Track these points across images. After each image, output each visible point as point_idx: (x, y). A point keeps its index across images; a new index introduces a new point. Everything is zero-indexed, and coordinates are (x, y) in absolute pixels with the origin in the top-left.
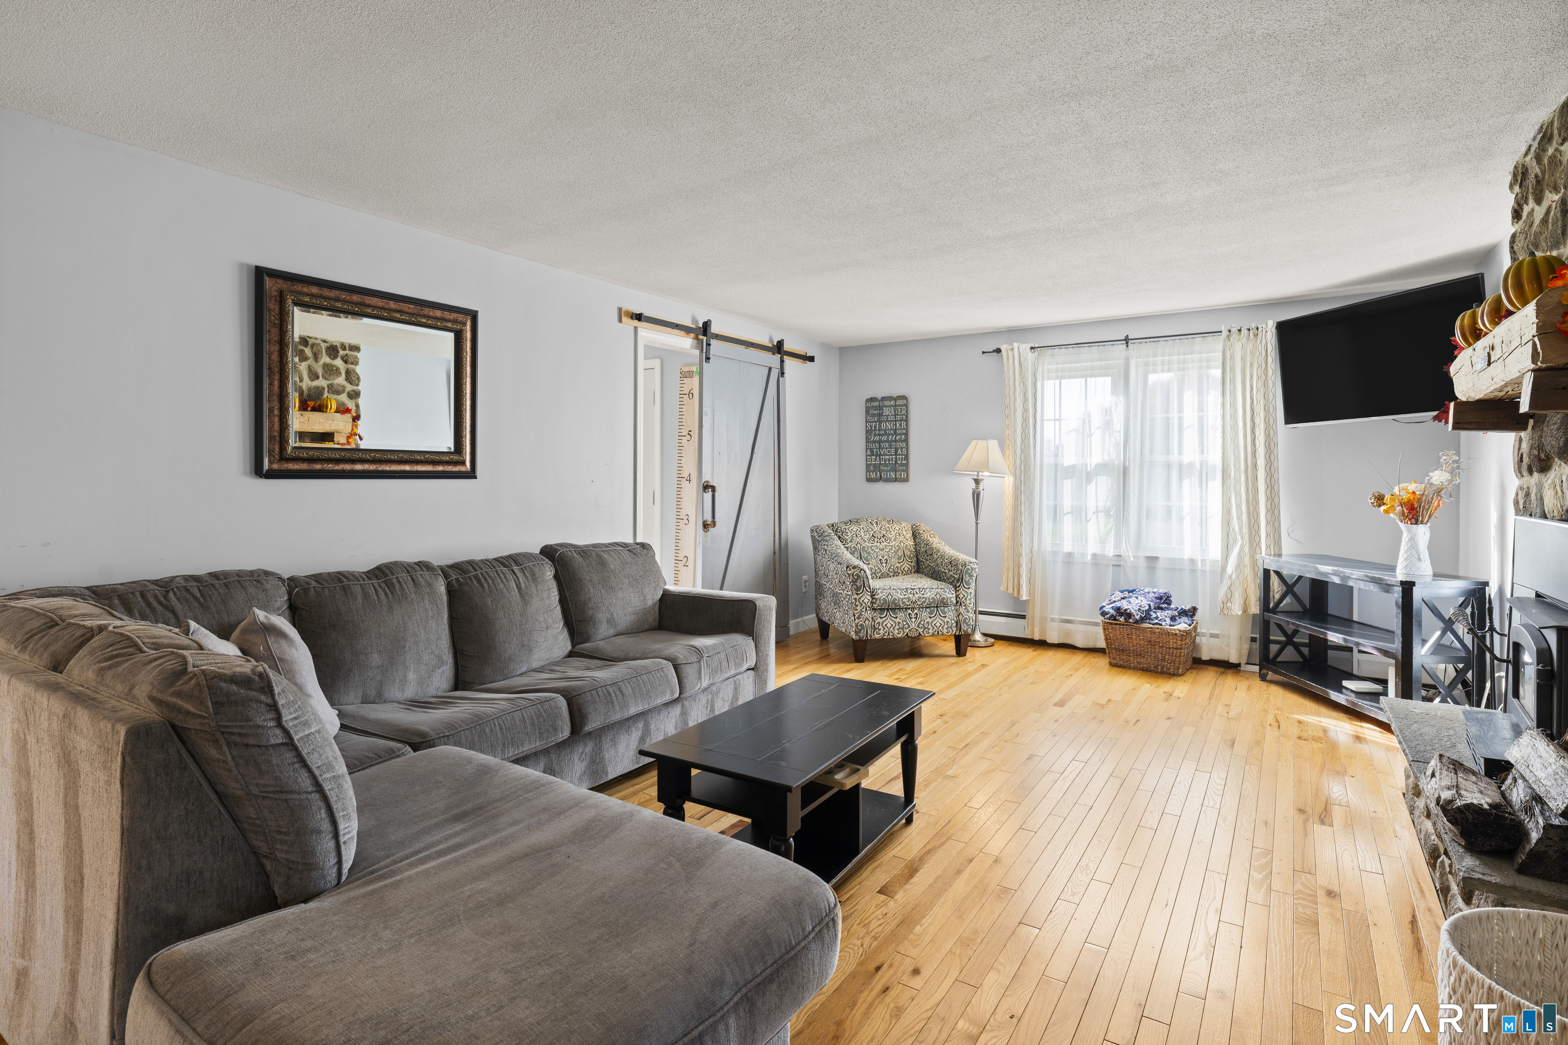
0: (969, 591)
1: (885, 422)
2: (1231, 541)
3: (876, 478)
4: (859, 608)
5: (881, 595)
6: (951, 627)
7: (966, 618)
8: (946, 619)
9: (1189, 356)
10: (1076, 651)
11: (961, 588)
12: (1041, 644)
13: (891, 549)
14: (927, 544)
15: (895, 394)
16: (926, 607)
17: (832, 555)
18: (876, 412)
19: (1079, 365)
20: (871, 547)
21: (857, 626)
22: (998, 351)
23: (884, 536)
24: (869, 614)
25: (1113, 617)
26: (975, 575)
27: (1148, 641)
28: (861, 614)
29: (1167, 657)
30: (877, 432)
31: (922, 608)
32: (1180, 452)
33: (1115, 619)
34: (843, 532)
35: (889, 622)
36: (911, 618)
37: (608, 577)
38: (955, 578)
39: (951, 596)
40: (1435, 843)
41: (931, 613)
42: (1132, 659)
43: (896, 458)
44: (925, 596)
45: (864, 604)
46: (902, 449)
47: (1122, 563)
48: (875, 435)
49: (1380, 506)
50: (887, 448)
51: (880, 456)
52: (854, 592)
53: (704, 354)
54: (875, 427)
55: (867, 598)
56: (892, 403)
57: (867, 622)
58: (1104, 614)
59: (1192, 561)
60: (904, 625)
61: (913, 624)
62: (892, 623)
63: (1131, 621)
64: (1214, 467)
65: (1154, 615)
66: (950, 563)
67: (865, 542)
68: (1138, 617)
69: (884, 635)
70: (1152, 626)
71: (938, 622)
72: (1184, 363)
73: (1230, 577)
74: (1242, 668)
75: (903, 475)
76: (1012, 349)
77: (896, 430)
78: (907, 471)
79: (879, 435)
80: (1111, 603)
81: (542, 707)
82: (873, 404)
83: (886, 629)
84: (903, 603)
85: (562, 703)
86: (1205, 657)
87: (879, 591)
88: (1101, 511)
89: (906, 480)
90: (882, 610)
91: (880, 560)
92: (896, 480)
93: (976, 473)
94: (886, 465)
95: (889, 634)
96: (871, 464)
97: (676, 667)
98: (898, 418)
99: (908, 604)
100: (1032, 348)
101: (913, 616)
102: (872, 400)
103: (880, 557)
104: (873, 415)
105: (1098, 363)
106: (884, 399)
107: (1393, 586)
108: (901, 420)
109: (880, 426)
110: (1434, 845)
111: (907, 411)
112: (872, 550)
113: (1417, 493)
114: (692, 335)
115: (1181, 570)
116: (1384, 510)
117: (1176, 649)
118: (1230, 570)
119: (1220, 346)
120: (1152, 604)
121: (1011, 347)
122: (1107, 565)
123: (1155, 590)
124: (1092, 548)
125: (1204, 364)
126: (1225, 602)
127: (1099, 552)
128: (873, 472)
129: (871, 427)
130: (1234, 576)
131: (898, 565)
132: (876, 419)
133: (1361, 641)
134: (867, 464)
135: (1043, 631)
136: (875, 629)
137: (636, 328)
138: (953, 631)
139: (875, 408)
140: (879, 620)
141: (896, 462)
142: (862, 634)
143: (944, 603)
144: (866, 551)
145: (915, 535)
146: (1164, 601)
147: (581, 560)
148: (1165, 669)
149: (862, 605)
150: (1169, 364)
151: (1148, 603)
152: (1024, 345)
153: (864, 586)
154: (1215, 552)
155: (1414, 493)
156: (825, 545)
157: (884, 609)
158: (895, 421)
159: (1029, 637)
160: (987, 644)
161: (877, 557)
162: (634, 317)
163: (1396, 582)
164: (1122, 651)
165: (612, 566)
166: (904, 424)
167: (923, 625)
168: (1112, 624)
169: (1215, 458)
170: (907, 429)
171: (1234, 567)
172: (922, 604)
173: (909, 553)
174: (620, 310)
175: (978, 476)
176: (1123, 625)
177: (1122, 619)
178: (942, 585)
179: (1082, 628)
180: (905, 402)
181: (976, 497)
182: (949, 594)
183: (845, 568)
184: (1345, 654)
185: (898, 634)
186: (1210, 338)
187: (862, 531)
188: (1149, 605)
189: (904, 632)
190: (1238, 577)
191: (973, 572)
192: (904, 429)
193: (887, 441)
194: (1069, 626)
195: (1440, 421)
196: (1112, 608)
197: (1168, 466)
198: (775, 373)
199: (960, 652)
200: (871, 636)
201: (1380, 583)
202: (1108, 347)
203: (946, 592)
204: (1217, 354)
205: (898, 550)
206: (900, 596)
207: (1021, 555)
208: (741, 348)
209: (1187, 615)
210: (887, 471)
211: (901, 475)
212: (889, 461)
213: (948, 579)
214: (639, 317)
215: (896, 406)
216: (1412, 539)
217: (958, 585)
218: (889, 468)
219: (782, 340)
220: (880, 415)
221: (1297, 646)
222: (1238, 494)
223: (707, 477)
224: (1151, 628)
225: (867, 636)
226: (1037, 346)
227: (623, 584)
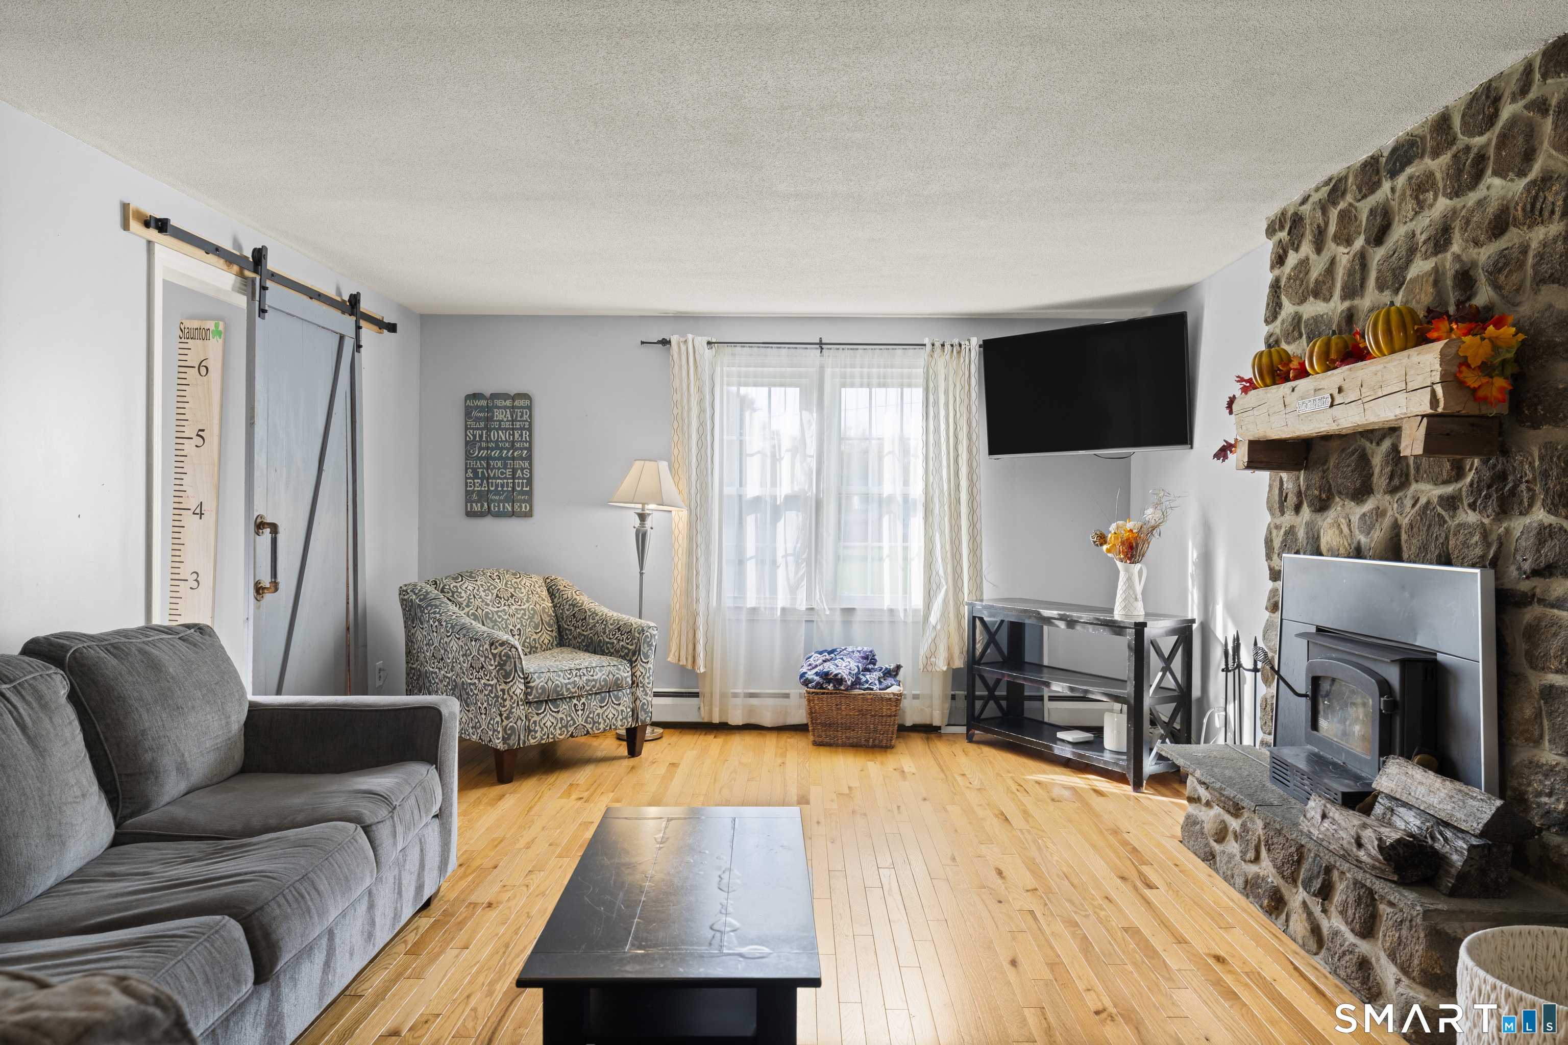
0: (647, 666)
1: (497, 429)
2: (934, 587)
3: (481, 512)
4: (508, 703)
5: (538, 681)
6: (626, 718)
7: (644, 704)
8: (621, 708)
9: (889, 370)
10: (763, 732)
11: (639, 663)
12: (722, 728)
13: (524, 614)
14: (574, 606)
15: (513, 391)
16: (596, 694)
17: (452, 627)
18: (482, 415)
19: (765, 369)
20: (497, 612)
21: (505, 730)
22: (665, 342)
23: (512, 596)
24: (521, 711)
25: (819, 686)
26: (654, 644)
27: (859, 711)
28: (511, 712)
29: (880, 727)
30: (484, 445)
31: (591, 695)
32: (880, 481)
33: (822, 688)
34: (453, 593)
35: (548, 720)
36: (577, 711)
37: (169, 689)
38: (629, 650)
39: (626, 674)
40: (1275, 884)
41: (602, 701)
42: (839, 734)
43: (514, 483)
44: (595, 677)
45: (515, 697)
46: (522, 469)
47: (815, 618)
48: (480, 449)
49: (1101, 545)
50: (499, 468)
51: (488, 479)
52: (502, 680)
53: (257, 303)
54: (481, 436)
55: (519, 688)
56: (508, 403)
57: (519, 722)
58: (806, 683)
59: (891, 611)
60: (568, 722)
61: (580, 719)
62: (553, 720)
63: (842, 688)
64: (915, 501)
65: (864, 679)
66: (619, 629)
67: (488, 605)
68: (849, 683)
69: (542, 739)
70: (863, 692)
71: (611, 712)
72: (884, 378)
73: (935, 627)
74: (942, 731)
75: (525, 507)
76: (686, 341)
77: (513, 442)
78: (530, 501)
79: (487, 448)
80: (813, 668)
81: (212, 945)
82: (477, 403)
83: (545, 729)
84: (568, 690)
85: (236, 930)
86: (909, 723)
87: (535, 676)
88: (790, 555)
89: (529, 514)
90: (539, 702)
91: (511, 630)
92: (513, 514)
93: (640, 506)
94: (497, 493)
95: (548, 737)
96: (473, 491)
97: (367, 829)
98: (518, 425)
99: (573, 690)
100: (709, 343)
101: (580, 707)
102: (475, 396)
103: (511, 627)
104: (478, 419)
105: (788, 369)
106: (494, 396)
107: (1126, 628)
108: (522, 429)
109: (488, 435)
110: (1275, 887)
111: (530, 417)
112: (500, 617)
113: (1135, 531)
114: (235, 268)
115: (881, 622)
116: (1107, 549)
117: (890, 716)
118: (933, 619)
119: (922, 362)
120: (860, 665)
121: (684, 339)
122: (799, 621)
123: (859, 649)
124: (782, 601)
125: (905, 381)
126: (928, 657)
127: (788, 606)
128: (476, 502)
129: (474, 436)
130: (939, 627)
131: (535, 636)
132: (482, 425)
133: (1091, 689)
134: (467, 491)
135: (723, 711)
136: (530, 731)
137: (150, 243)
138: (628, 723)
139: (481, 409)
140: (536, 718)
141: (513, 488)
142: (513, 741)
143: (618, 686)
144: (491, 619)
145: (552, 591)
146: (869, 659)
147: (114, 662)
148: (877, 742)
149: (512, 698)
150: (869, 378)
151: (856, 664)
152: (700, 338)
153: (516, 671)
154: (917, 600)
155: (1131, 531)
156: (435, 613)
157: (542, 701)
158: (513, 429)
159: (706, 720)
160: (655, 736)
161: (507, 626)
162: (153, 223)
163: (1130, 623)
164: (829, 725)
165: (171, 670)
166: (525, 434)
167: (592, 718)
168: (817, 693)
169: (917, 490)
170: (530, 442)
171: (938, 617)
172: (591, 690)
173: (547, 619)
174: (125, 207)
175: (643, 509)
176: (831, 694)
177: (831, 687)
178: (614, 661)
179: (770, 702)
180: (527, 402)
181: (641, 538)
182: (623, 672)
183: (487, 646)
184: (1036, 704)
185: (560, 735)
186: (911, 351)
187: (481, 589)
188: (858, 667)
189: (568, 732)
190: (942, 628)
191: (653, 640)
192: (526, 442)
193: (500, 458)
194: (754, 701)
195: (1219, 459)
196: (817, 674)
197: (866, 498)
198: (349, 344)
199: (634, 751)
200: (524, 742)
201: (1111, 626)
202: (800, 351)
203: (619, 670)
204: (919, 370)
205: (533, 615)
206: (563, 681)
207: (698, 614)
208: (303, 298)
209: (891, 676)
210: (499, 501)
211: (521, 507)
212: (502, 486)
213: (618, 652)
214: (162, 225)
215: (513, 407)
216: (1129, 579)
217: (634, 659)
218: (502, 498)
219: (358, 294)
220: (489, 419)
221: (997, 700)
222: (942, 533)
223: (260, 509)
224: (863, 694)
225: (519, 744)
226: (714, 340)
227: (195, 700)
